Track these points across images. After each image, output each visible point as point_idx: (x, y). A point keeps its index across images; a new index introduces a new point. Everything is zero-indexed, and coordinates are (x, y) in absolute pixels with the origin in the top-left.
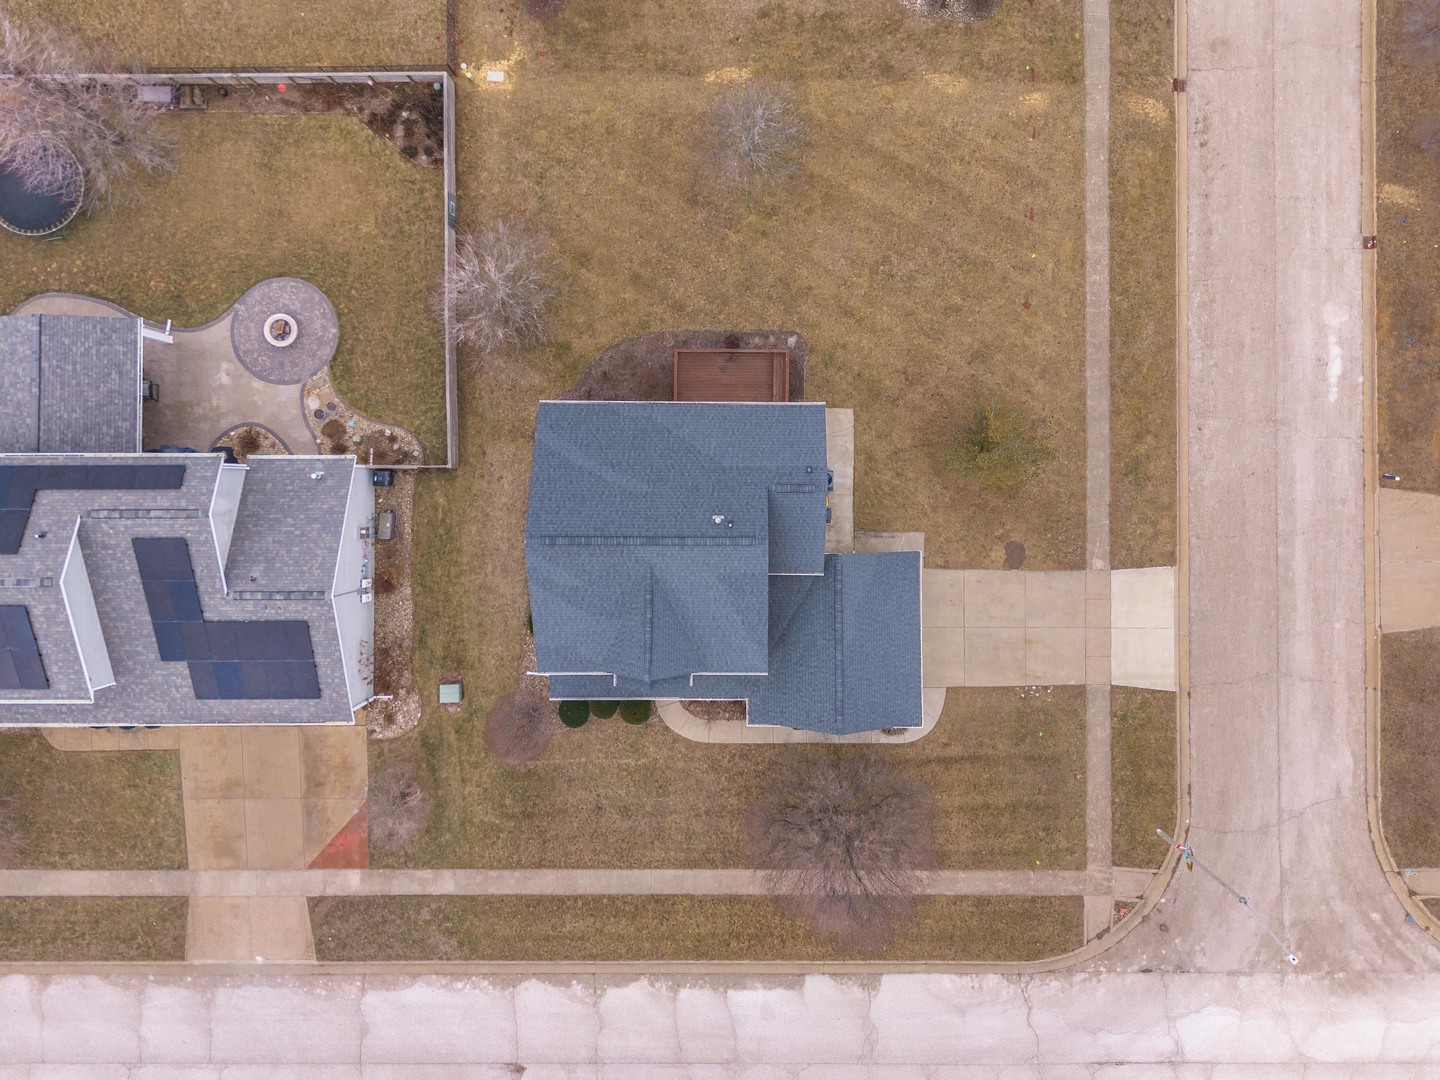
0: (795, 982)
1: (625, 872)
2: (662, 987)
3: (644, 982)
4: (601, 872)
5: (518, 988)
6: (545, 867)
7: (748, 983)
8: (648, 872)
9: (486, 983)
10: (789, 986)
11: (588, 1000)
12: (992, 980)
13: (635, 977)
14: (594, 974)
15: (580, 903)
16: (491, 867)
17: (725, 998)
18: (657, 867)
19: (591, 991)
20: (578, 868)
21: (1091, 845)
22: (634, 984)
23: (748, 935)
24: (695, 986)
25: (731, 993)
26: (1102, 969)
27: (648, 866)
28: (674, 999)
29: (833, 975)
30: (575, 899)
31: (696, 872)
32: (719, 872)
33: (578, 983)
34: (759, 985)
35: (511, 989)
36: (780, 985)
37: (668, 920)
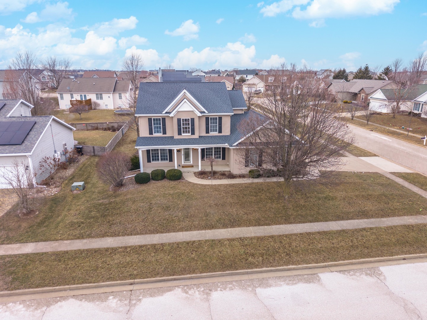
0: (312, 279)
1: (165, 234)
2: (196, 294)
3: (178, 292)
4: (147, 236)
5: (52, 307)
6: (108, 236)
7: (271, 282)
8: (181, 233)
9: (22, 306)
10: (308, 281)
11: (121, 309)
13: (170, 289)
14: (131, 291)
15: (129, 249)
16: (68, 239)
17: (256, 294)
18: (187, 230)
19: (127, 302)
20: (131, 235)
22: (169, 293)
23: (260, 254)
24: (225, 289)
25: (258, 290)
27: (179, 231)
28: (208, 300)
29: (341, 271)
30: (126, 248)
31: (213, 230)
32: (229, 229)
33: (114, 298)
34: (282, 283)
35: (44, 309)
36: (300, 281)
37: (196, 251)
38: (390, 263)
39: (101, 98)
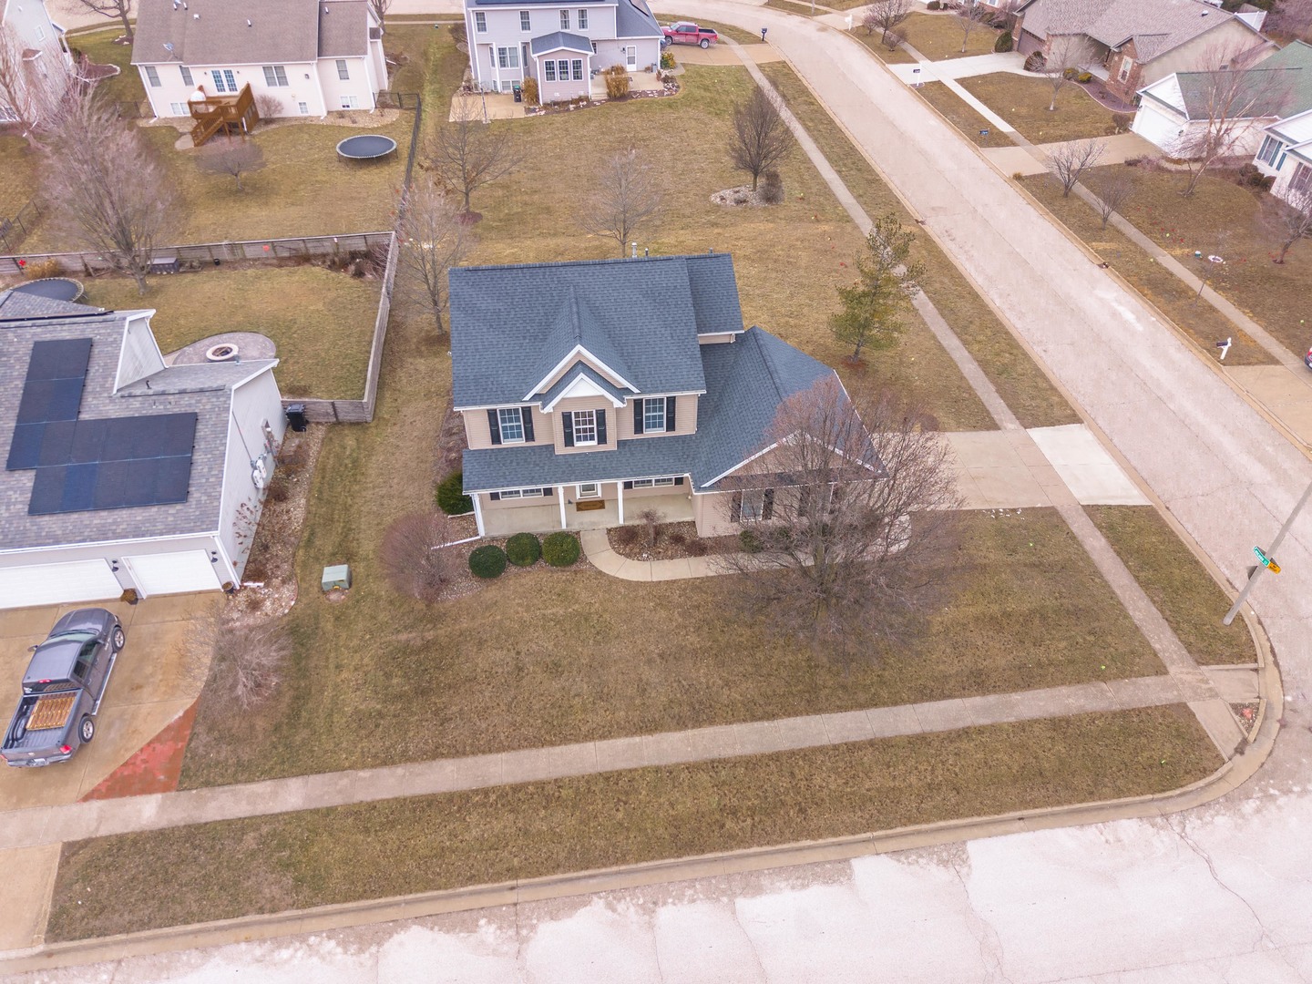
0: (838, 872)
1: (557, 750)
2: (629, 909)
3: (598, 904)
4: (524, 753)
5: (387, 945)
6: (442, 756)
7: (765, 881)
8: (590, 745)
9: (332, 943)
10: (829, 880)
11: (505, 948)
12: (1128, 828)
13: (582, 901)
14: (515, 904)
15: (493, 797)
16: (364, 767)
17: (734, 913)
18: (602, 737)
19: (511, 932)
20: (490, 751)
21: (1157, 646)
22: (583, 911)
23: (749, 808)
24: (681, 900)
25: (741, 902)
26: (1272, 791)
27: (589, 737)
28: (651, 926)
29: (895, 853)
30: (486, 792)
31: (657, 737)
32: (690, 732)
33: (489, 922)
34: (783, 884)
35: (374, 949)
36: (816, 877)
37: (625, 804)
38: (992, 829)
39: (283, 81)
